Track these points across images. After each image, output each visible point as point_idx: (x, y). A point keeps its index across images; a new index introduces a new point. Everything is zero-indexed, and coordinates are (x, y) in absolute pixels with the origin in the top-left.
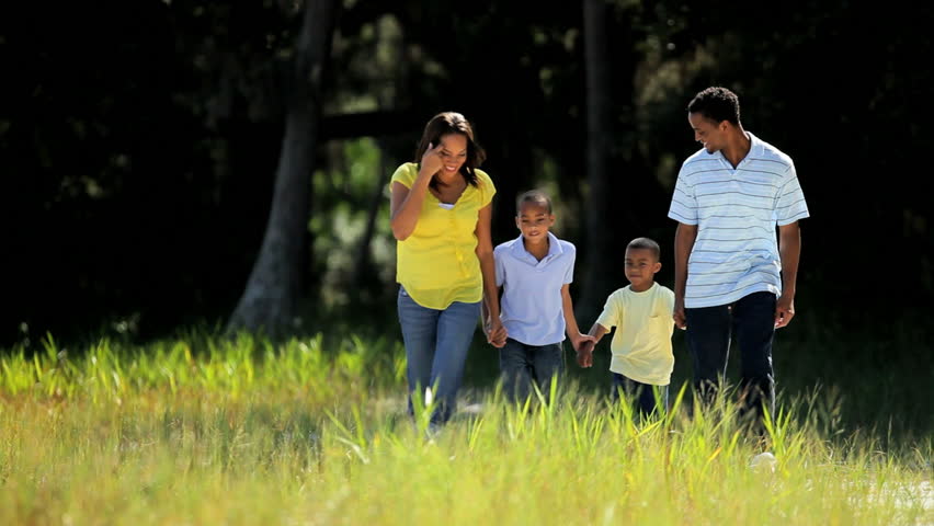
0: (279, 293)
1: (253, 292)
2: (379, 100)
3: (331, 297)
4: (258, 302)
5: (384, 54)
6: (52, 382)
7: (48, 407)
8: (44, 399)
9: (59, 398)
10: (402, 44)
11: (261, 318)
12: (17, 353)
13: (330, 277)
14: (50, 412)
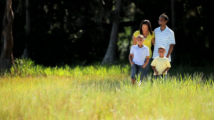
0: (111, 57)
1: (107, 56)
2: (131, 19)
3: (122, 57)
4: (107, 58)
5: (132, 10)
6: (68, 74)
7: (67, 79)
8: (66, 77)
9: (69, 77)
10: (136, 8)
11: (108, 61)
12: (61, 68)
13: (122, 54)
14: (67, 80)
